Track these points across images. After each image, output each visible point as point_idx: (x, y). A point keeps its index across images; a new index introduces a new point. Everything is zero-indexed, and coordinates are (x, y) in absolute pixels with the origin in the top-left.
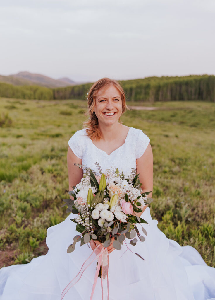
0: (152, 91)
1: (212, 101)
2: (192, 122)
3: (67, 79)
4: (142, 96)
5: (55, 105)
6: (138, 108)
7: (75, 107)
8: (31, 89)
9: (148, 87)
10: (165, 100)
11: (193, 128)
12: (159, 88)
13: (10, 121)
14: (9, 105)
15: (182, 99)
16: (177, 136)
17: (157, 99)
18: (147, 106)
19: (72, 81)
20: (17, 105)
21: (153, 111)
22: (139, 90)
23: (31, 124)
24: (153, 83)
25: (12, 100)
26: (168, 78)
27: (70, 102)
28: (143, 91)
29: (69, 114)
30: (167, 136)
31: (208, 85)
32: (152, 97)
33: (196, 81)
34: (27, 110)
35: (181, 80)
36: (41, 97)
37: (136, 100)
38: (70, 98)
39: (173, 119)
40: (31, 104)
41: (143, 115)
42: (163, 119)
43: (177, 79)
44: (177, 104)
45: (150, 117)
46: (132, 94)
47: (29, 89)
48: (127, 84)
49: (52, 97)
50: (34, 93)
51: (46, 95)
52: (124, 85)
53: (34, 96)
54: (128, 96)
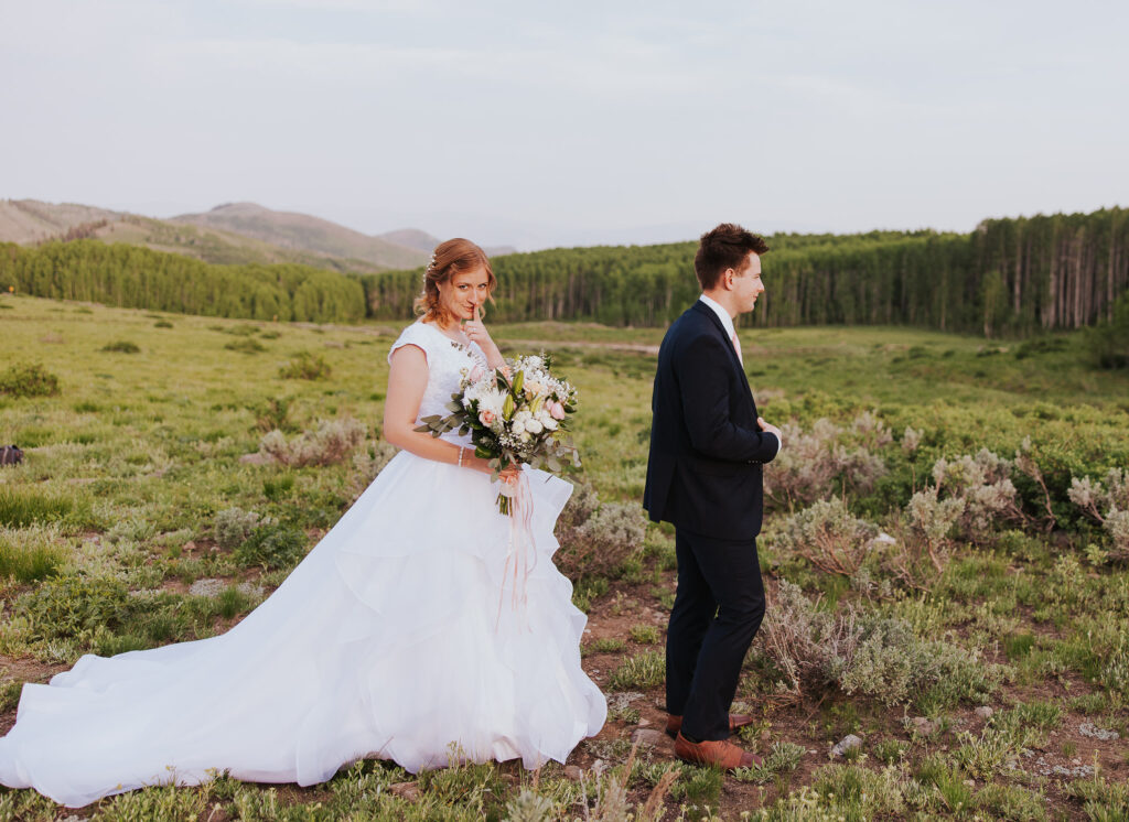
36: (319, 311)
46: (664, 298)
47: (273, 277)
48: (649, 261)
49: (364, 311)
50: (292, 295)
51: (339, 303)
52: (639, 264)
53: (292, 307)
54: (650, 305)
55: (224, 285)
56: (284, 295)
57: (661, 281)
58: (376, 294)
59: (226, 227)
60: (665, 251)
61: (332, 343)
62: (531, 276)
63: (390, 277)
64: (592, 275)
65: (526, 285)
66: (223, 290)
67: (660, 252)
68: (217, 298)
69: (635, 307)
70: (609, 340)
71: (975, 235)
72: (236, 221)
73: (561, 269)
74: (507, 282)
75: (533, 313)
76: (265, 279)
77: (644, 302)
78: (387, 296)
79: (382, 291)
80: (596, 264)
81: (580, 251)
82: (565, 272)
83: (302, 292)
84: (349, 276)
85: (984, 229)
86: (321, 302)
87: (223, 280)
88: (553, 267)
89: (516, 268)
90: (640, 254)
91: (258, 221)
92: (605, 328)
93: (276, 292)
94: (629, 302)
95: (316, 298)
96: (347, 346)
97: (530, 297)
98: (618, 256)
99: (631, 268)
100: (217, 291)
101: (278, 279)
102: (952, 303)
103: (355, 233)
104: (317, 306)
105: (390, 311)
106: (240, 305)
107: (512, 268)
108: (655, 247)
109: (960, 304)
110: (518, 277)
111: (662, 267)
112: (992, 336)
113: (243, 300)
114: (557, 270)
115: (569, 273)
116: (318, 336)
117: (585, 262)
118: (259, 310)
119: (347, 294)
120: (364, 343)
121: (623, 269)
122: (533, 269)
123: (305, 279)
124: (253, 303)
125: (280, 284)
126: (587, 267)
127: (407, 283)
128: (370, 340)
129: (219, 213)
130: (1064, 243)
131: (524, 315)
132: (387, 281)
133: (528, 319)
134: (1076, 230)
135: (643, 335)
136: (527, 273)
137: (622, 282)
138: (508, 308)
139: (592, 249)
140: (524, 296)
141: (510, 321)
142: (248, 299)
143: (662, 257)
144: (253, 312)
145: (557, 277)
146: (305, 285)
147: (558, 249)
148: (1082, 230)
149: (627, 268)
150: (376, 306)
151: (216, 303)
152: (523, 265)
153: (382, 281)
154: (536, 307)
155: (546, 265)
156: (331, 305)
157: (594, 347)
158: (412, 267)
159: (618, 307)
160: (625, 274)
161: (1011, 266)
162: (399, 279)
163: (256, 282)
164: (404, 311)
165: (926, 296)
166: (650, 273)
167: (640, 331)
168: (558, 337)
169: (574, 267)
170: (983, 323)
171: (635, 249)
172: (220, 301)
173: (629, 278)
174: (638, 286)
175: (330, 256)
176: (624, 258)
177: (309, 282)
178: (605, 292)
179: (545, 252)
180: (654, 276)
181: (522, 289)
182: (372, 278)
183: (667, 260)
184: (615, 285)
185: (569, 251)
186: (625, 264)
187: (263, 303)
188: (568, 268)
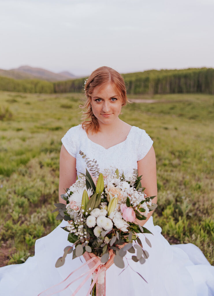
0: (151, 85)
1: (210, 93)
2: (191, 114)
3: (68, 73)
4: (141, 89)
5: (56, 98)
6: (138, 101)
7: (76, 101)
8: (32, 83)
9: (147, 80)
10: (164, 92)
11: (192, 121)
12: (158, 82)
13: (11, 115)
14: (10, 98)
15: (180, 91)
16: (176, 129)
17: (156, 92)
18: (146, 99)
19: (72, 75)
20: (18, 99)
21: (152, 104)
22: (138, 83)
23: (32, 118)
24: (152, 76)
25: (13, 94)
26: (167, 71)
27: (70, 95)
28: (143, 84)
29: (69, 107)
30: (166, 129)
31: (206, 78)
32: (151, 90)
33: (195, 73)
34: (28, 103)
35: (180, 73)
36: (42, 91)
37: (136, 93)
38: (70, 91)
39: (172, 111)
40: (32, 98)
41: (143, 108)
42: (162, 112)
43: (176, 73)
44: (176, 97)
45: (149, 110)
47: (30, 83)
49: (54, 91)
50: (35, 87)
53: (35, 90)
83: (38, 87)
116: (38, 98)
127: (64, 84)
144: (25, 91)
150: (57, 89)
158: (66, 80)
177: (39, 84)
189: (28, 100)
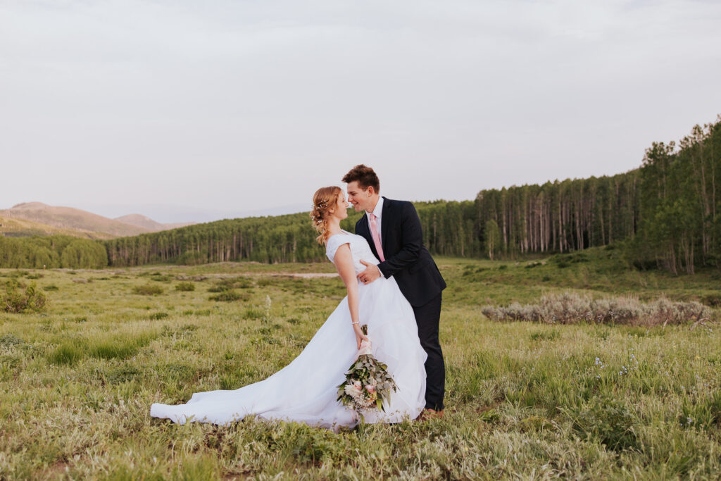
19: (152, 223)
27: (151, 269)
36: (78, 262)
37: (301, 260)
46: (292, 245)
47: (49, 244)
48: (281, 225)
49: (107, 261)
50: (60, 254)
51: (91, 258)
52: (275, 226)
53: (59, 262)
54: (284, 250)
55: (15, 249)
56: (55, 253)
57: (290, 236)
58: (114, 251)
59: (22, 217)
60: (290, 218)
61: (80, 279)
62: (209, 236)
63: (123, 240)
64: (247, 234)
65: (207, 241)
66: (15, 252)
67: (287, 219)
68: (10, 257)
69: (275, 251)
70: (266, 271)
71: (476, 201)
72: (28, 213)
73: (228, 232)
74: (195, 240)
75: (211, 258)
76: (43, 245)
77: (280, 248)
78: (121, 252)
79: (118, 249)
80: (249, 228)
81: (238, 220)
82: (231, 233)
83: (66, 251)
84: (97, 241)
85: (481, 196)
86: (79, 258)
87: (14, 245)
88: (223, 230)
89: (201, 232)
90: (275, 221)
91: (43, 213)
92: (261, 264)
93: (50, 252)
94: (271, 248)
95: (76, 255)
96: (90, 281)
97: (209, 249)
98: (262, 222)
99: (271, 229)
100: (10, 253)
101: (52, 244)
102: (467, 240)
103: (101, 218)
104: (77, 260)
105: (123, 261)
106: (25, 260)
107: (198, 232)
108: (283, 216)
109: (471, 241)
110: (202, 237)
111: (290, 227)
112: (494, 259)
113: (28, 258)
114: (226, 232)
115: (233, 234)
116: (71, 276)
117: (242, 227)
118: (38, 263)
119: (95, 251)
120: (103, 279)
121: (266, 229)
122: (211, 232)
123: (69, 243)
124: (34, 259)
125: (53, 247)
126: (243, 230)
127: (134, 243)
128: (108, 277)
129: (19, 209)
130: (531, 201)
131: (207, 260)
132: (121, 243)
133: (208, 262)
134: (538, 194)
135: (287, 267)
136: (207, 233)
137: (266, 237)
138: (196, 256)
139: (245, 219)
140: (205, 248)
141: (198, 263)
142: (31, 258)
143: (289, 222)
144: (34, 265)
145: (226, 236)
146: (68, 247)
147: (225, 220)
148: (542, 194)
149: (268, 229)
150: (114, 258)
151: (10, 261)
152: (205, 230)
153: (118, 243)
154: (213, 255)
155: (219, 229)
156: (86, 258)
157: (258, 276)
158: (136, 234)
159: (264, 252)
160: (267, 232)
161: (500, 217)
162: (128, 242)
163: (37, 246)
164: (132, 261)
165: (450, 236)
166: (283, 230)
167: (284, 265)
168: (232, 271)
169: (236, 229)
170: (488, 251)
171: (271, 218)
172: (12, 259)
173: (270, 235)
174: (276, 240)
175: (86, 231)
176: (266, 223)
177: (71, 246)
178: (255, 244)
179: (217, 221)
180: (285, 232)
181: (204, 244)
182: (111, 242)
183: (292, 223)
184: (262, 239)
185: (231, 220)
186: (266, 226)
187: (41, 259)
188: (232, 230)
189: (48, 281)
